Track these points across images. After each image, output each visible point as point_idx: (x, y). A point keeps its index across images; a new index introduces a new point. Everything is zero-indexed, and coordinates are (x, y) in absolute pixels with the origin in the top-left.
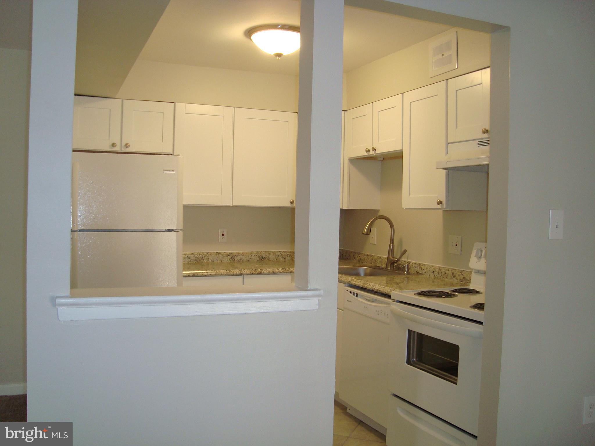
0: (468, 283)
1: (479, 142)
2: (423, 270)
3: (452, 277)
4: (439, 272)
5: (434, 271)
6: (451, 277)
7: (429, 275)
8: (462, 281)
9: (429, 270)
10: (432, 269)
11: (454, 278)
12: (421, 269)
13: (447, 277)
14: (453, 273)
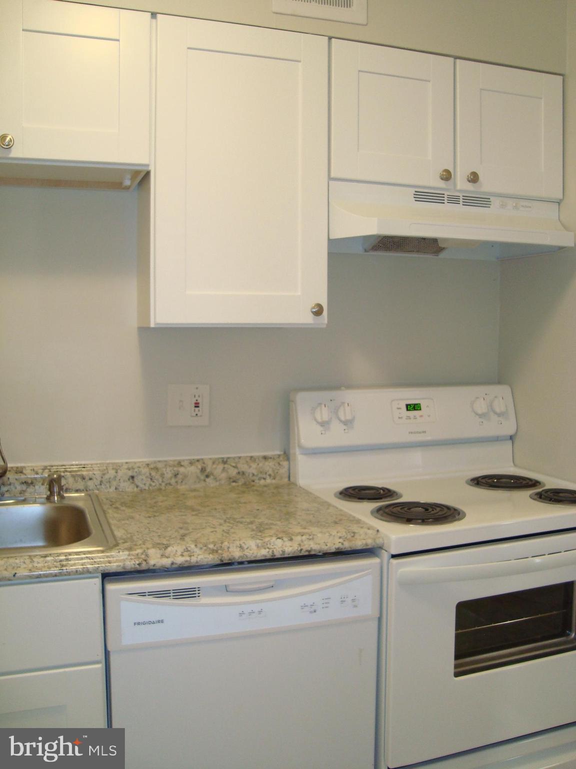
0: (254, 481)
1: (416, 192)
2: (91, 479)
3: (202, 477)
4: (153, 474)
5: (135, 474)
6: (198, 477)
7: (116, 489)
8: (234, 481)
9: (115, 477)
10: (123, 473)
11: (208, 480)
12: (80, 480)
13: (184, 483)
14: (203, 470)
